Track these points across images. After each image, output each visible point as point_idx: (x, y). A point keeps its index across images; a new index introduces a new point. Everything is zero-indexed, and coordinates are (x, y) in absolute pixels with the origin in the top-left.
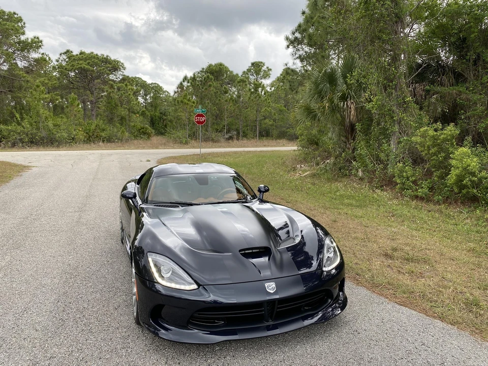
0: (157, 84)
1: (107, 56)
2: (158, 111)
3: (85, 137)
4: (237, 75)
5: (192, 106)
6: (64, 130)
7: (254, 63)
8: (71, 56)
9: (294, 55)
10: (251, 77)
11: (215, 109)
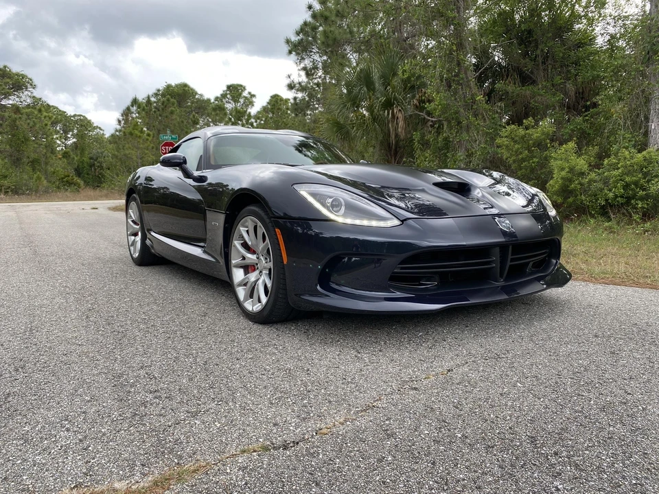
0: (84, 117)
1: (5, 67)
2: (86, 155)
4: (209, 99)
5: (147, 140)
7: (231, 86)
9: (298, 64)
10: (227, 105)
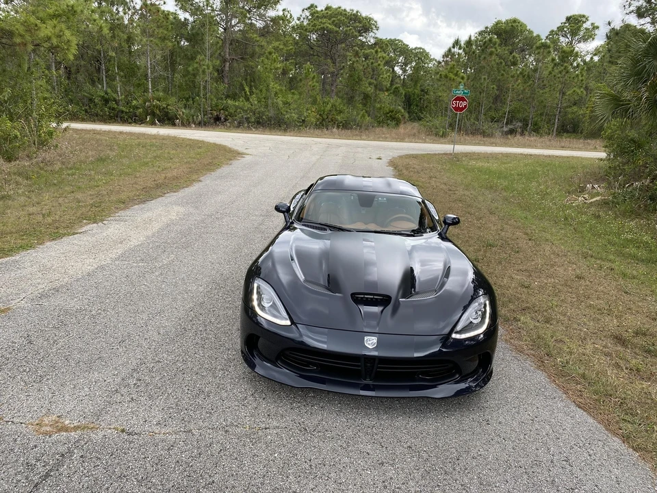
0: (423, 49)
1: (357, 12)
2: (418, 88)
3: (318, 120)
4: (538, 36)
6: (294, 110)
7: (571, 17)
8: (314, 13)
9: (627, 7)
10: (562, 39)
11: (493, 88)
